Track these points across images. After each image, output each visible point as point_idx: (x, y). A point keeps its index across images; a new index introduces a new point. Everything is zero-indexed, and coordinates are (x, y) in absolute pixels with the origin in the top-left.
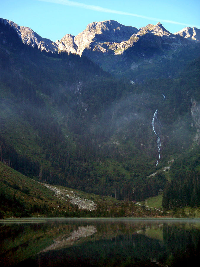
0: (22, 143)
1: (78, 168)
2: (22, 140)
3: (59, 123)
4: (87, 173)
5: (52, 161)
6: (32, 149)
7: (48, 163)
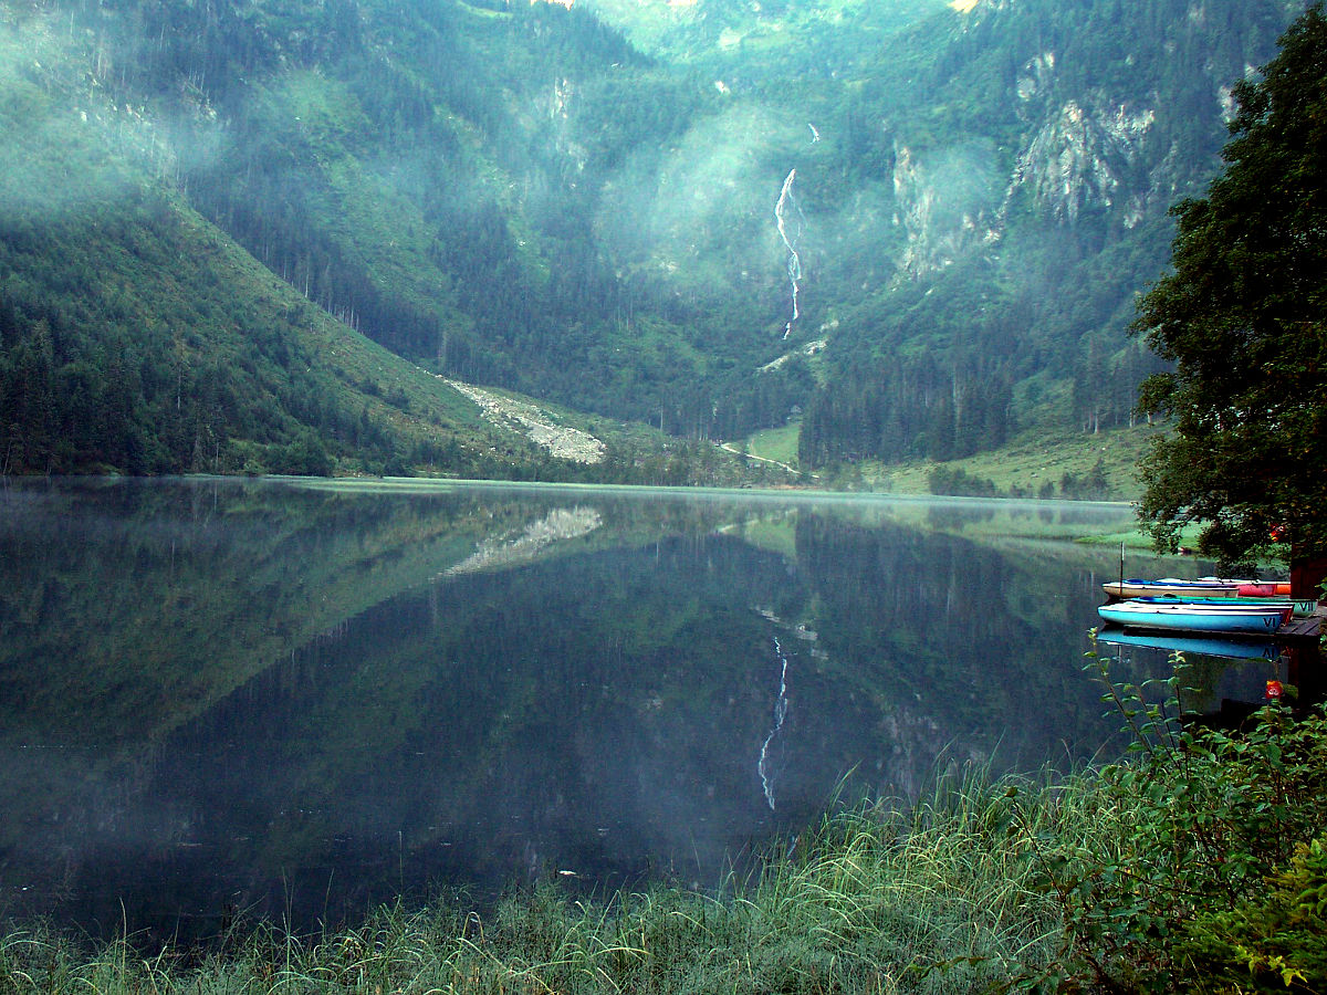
0: (389, 261)
1: (552, 337)
2: (389, 252)
3: (499, 203)
4: (579, 353)
5: (475, 314)
7: (464, 320)
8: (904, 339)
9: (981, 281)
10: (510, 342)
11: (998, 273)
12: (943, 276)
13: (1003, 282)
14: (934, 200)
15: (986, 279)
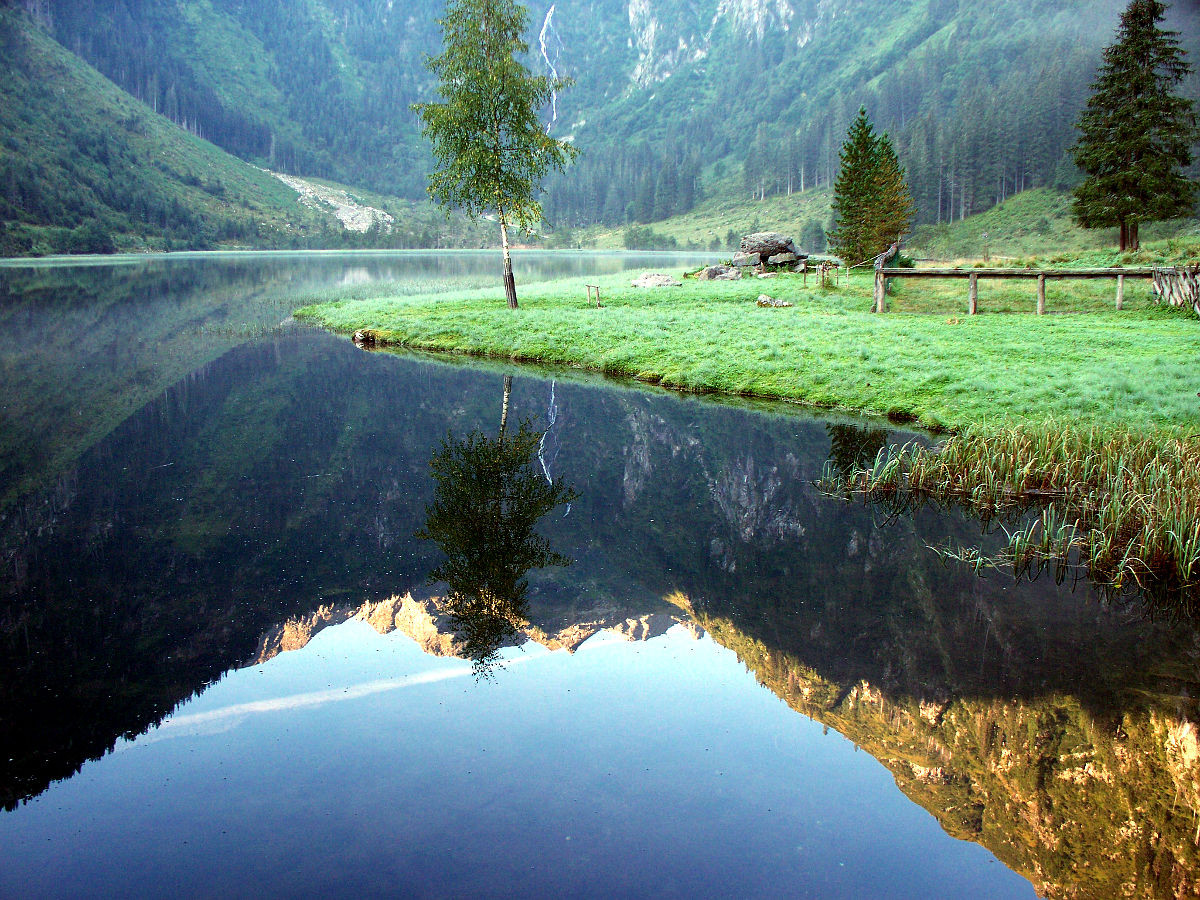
0: (234, 81)
1: (363, 138)
2: (234, 74)
3: (325, 35)
4: (385, 150)
5: (302, 121)
6: (258, 95)
7: (294, 127)
8: (631, 133)
9: (692, 89)
10: (330, 142)
11: (704, 82)
12: (662, 85)
13: (708, 89)
14: (659, 27)
15: (695, 86)
